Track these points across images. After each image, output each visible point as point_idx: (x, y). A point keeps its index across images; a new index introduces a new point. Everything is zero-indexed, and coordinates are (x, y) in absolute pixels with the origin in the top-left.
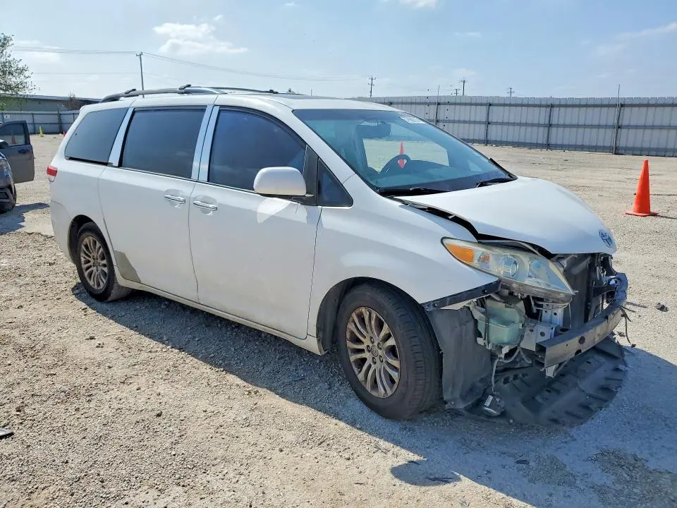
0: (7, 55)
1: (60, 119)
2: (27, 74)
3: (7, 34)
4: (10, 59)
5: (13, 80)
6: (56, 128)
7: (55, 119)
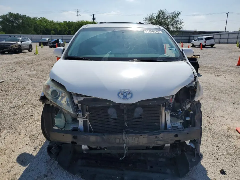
0: (179, 18)
1: (189, 38)
2: (183, 24)
3: (180, 12)
4: (180, 19)
5: (179, 26)
6: (187, 41)
7: (188, 38)
